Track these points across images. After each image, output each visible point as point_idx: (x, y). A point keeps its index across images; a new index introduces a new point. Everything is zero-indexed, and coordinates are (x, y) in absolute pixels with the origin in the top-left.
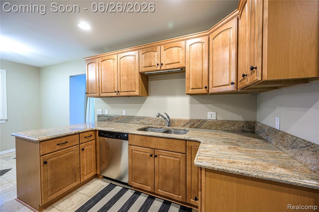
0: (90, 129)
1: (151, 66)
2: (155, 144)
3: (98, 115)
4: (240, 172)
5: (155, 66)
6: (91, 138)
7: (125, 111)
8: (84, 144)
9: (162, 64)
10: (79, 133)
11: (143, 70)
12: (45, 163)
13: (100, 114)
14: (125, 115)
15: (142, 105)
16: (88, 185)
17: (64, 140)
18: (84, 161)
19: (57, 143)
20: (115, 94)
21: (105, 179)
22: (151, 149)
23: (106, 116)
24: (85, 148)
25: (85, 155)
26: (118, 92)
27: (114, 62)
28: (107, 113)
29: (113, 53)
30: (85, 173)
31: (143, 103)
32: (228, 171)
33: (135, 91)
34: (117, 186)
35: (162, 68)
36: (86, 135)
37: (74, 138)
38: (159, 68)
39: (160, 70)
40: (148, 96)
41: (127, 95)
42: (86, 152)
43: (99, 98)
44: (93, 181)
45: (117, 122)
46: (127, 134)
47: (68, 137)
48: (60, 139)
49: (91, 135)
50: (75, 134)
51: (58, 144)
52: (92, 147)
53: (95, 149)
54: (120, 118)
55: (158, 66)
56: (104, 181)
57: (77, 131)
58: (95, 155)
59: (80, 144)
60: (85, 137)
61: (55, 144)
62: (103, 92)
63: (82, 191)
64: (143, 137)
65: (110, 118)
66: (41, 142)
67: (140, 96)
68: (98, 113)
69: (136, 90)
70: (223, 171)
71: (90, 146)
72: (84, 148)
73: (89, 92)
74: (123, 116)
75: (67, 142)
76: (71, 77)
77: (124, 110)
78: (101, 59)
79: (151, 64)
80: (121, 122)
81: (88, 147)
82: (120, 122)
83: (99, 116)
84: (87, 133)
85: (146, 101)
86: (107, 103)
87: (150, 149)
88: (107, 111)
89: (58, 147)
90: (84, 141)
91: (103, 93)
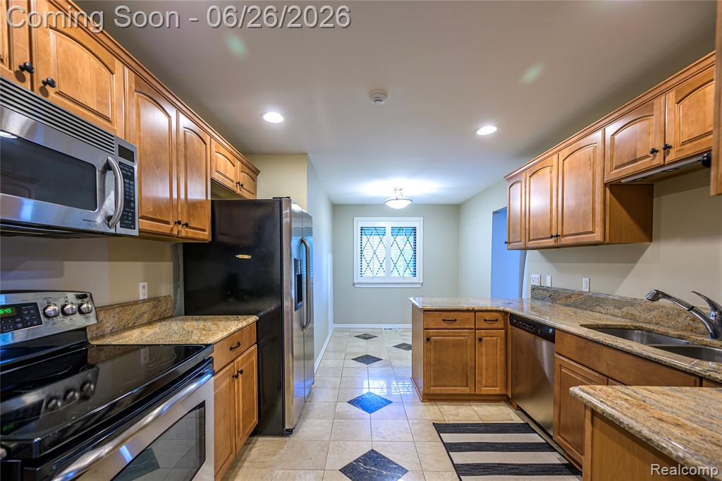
0: (495, 308)
1: (635, 161)
2: (607, 364)
3: (532, 285)
4: (645, 435)
5: (647, 157)
6: (496, 325)
7: (588, 279)
8: (483, 331)
9: (667, 148)
10: (474, 311)
11: (613, 175)
12: (428, 339)
13: (536, 284)
14: (588, 290)
15: (633, 267)
16: (489, 405)
17: (451, 316)
18: (483, 360)
19: (443, 318)
20: (551, 242)
21: (520, 412)
22: (601, 376)
23: (547, 289)
24: (485, 339)
25: (484, 349)
26: (557, 236)
27: (551, 172)
28: (548, 284)
29: (551, 153)
30: (484, 382)
31: (635, 261)
32: (621, 422)
33: (592, 232)
34: (536, 434)
35: (669, 159)
36: (487, 316)
37: (467, 317)
38: (658, 160)
39: (664, 165)
40: (651, 241)
41: (575, 242)
42: (486, 346)
43: (536, 251)
44: (500, 405)
45: (567, 305)
46: (554, 328)
47: (456, 313)
48: (446, 314)
49: (497, 320)
50: (468, 311)
51: (444, 320)
52: (499, 341)
53: (503, 347)
54: (575, 296)
55: (655, 157)
56: (518, 415)
57: (471, 306)
58: (503, 359)
59: (476, 329)
60: (485, 320)
61: (441, 319)
62: (531, 238)
63: (476, 408)
64: (582, 343)
65: (553, 294)
66: (426, 311)
67: (608, 244)
68: (532, 283)
69: (595, 229)
70: (611, 419)
71: (496, 338)
72: (483, 338)
73: (511, 241)
74: (580, 293)
75: (456, 320)
76: (494, 213)
77: (584, 279)
78: (530, 171)
79: (635, 154)
80: (576, 307)
81: (489, 338)
82: (573, 307)
83: (534, 289)
84: (488, 313)
85: (645, 254)
86: (551, 262)
87: (597, 374)
88: (549, 278)
89: (445, 325)
90: (483, 327)
91: (533, 240)
